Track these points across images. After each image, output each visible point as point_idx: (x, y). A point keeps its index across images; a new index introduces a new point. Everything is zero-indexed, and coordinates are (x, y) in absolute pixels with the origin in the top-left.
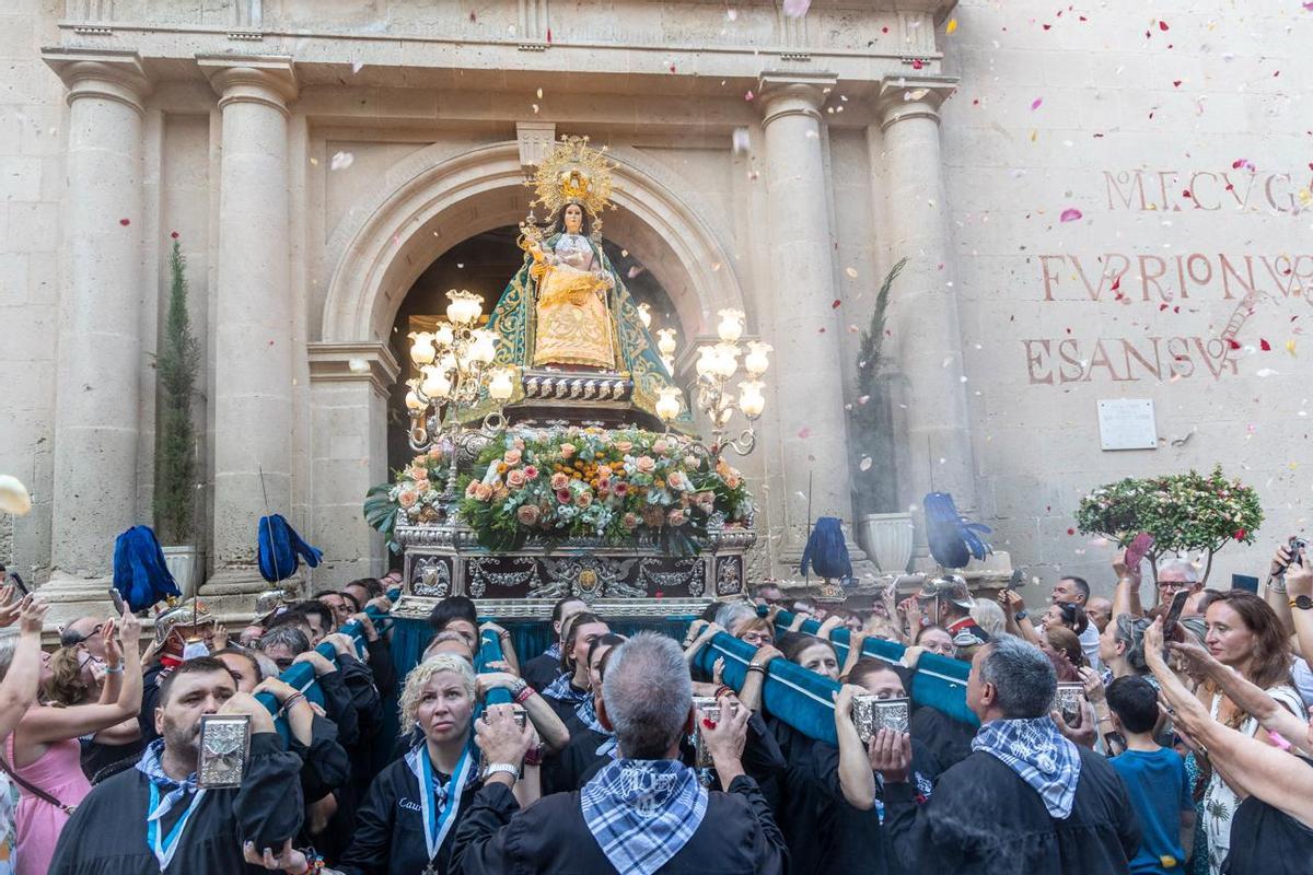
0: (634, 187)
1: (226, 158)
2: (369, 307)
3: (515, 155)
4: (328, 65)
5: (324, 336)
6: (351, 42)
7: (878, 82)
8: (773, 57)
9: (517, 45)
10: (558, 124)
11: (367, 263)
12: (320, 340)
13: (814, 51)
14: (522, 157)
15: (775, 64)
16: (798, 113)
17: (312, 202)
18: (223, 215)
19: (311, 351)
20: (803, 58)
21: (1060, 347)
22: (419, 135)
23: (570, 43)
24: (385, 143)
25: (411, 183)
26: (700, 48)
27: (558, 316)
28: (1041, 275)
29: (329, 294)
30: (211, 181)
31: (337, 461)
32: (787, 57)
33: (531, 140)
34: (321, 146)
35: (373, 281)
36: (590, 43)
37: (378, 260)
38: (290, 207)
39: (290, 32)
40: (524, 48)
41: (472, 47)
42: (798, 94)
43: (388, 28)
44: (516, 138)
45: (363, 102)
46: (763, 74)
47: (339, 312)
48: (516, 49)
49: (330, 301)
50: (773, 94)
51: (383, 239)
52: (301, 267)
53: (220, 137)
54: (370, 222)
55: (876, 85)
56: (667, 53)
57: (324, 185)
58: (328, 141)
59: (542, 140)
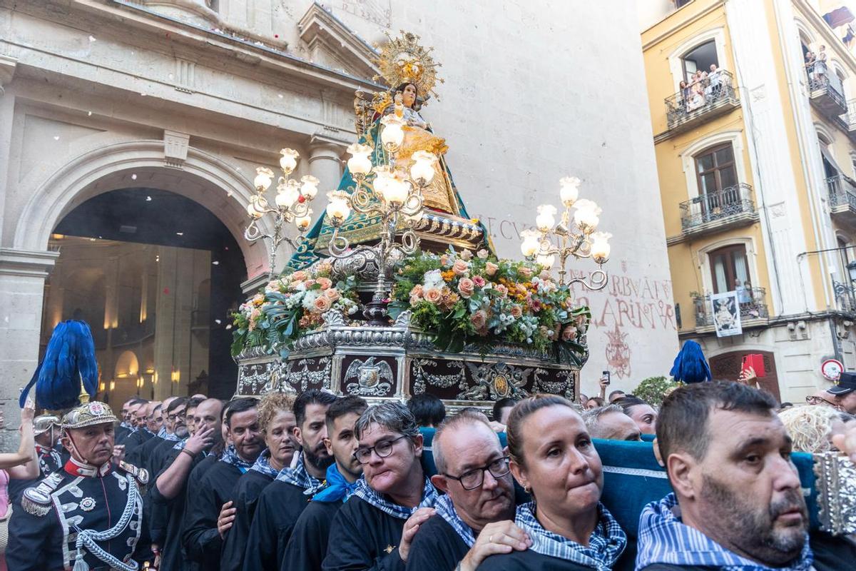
3: (161, 149)
4: (42, 70)
5: (15, 243)
6: (61, 59)
8: (320, 126)
9: (174, 87)
10: (191, 136)
11: (51, 200)
12: (12, 247)
13: (342, 128)
14: (166, 149)
15: (321, 131)
20: (336, 130)
22: (98, 124)
23: (207, 93)
24: (70, 124)
26: (282, 112)
31: (14, 330)
32: (327, 128)
33: (173, 143)
34: (22, 118)
36: (219, 96)
37: (59, 199)
39: (17, 43)
40: (179, 90)
41: (146, 81)
42: (332, 149)
43: (89, 56)
44: (162, 139)
45: (60, 96)
46: (315, 135)
47: (27, 230)
48: (173, 89)
49: (22, 221)
50: (318, 146)
54: (56, 175)
56: (263, 111)
58: (26, 115)
59: (180, 144)
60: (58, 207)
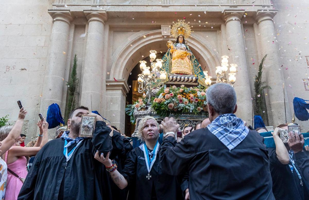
0: (191, 40)
1: (89, 34)
2: (122, 71)
3: (160, 33)
4: (115, 12)
5: (110, 78)
6: (121, 6)
7: (256, 12)
8: (227, 7)
9: (161, 6)
10: (171, 25)
11: (122, 60)
12: (109, 79)
13: (238, 5)
14: (162, 32)
15: (228, 8)
16: (235, 20)
17: (109, 46)
18: (87, 47)
19: (107, 82)
20: (236, 6)
22: (137, 29)
23: (175, 5)
24: (128, 31)
25: (134, 40)
26: (208, 5)
27: (177, 61)
28: (306, 61)
29: (112, 67)
30: (85, 40)
31: (112, 111)
32: (231, 6)
33: (165, 29)
34: (112, 32)
35: (123, 64)
36: (180, 5)
37: (125, 59)
38: (104, 46)
39: (106, 5)
40: (163, 6)
41: (150, 7)
42: (234, 15)
43: (130, 3)
44: (161, 29)
45: (123, 21)
46: (225, 10)
47: (114, 72)
48: (161, 7)
49: (112, 69)
50: (227, 16)
51: (127, 54)
52: (105, 61)
53: (88, 30)
54: (123, 50)
55: (255, 12)
56: (200, 6)
57: (112, 41)
58: (114, 31)
59: (167, 29)
60: (125, 62)
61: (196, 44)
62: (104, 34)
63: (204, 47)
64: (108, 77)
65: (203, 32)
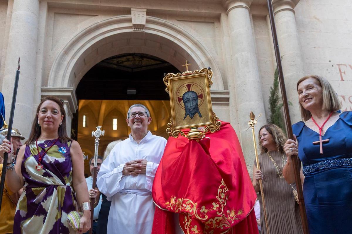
0: (177, 34)
1: (15, 12)
2: (68, 75)
3: (130, 20)
5: (48, 84)
10: (147, 10)
11: (68, 58)
12: (47, 86)
14: (133, 21)
16: (241, 6)
17: (47, 35)
18: (11, 34)
19: (43, 91)
21: (349, 98)
22: (92, 12)
24: (78, 15)
25: (88, 28)
28: (338, 71)
29: (52, 68)
30: (7, 24)
33: (137, 15)
34: (52, 15)
35: (70, 65)
37: (73, 57)
38: (38, 34)
42: (241, 0)
44: (130, 14)
47: (55, 76)
49: (52, 71)
50: (231, 0)
52: (41, 57)
53: (12, 8)
54: (70, 43)
57: (52, 28)
58: (55, 13)
59: (141, 15)
60: (72, 62)
61: (183, 39)
62: (39, 16)
63: (196, 44)
64: (45, 82)
65: (195, 23)
